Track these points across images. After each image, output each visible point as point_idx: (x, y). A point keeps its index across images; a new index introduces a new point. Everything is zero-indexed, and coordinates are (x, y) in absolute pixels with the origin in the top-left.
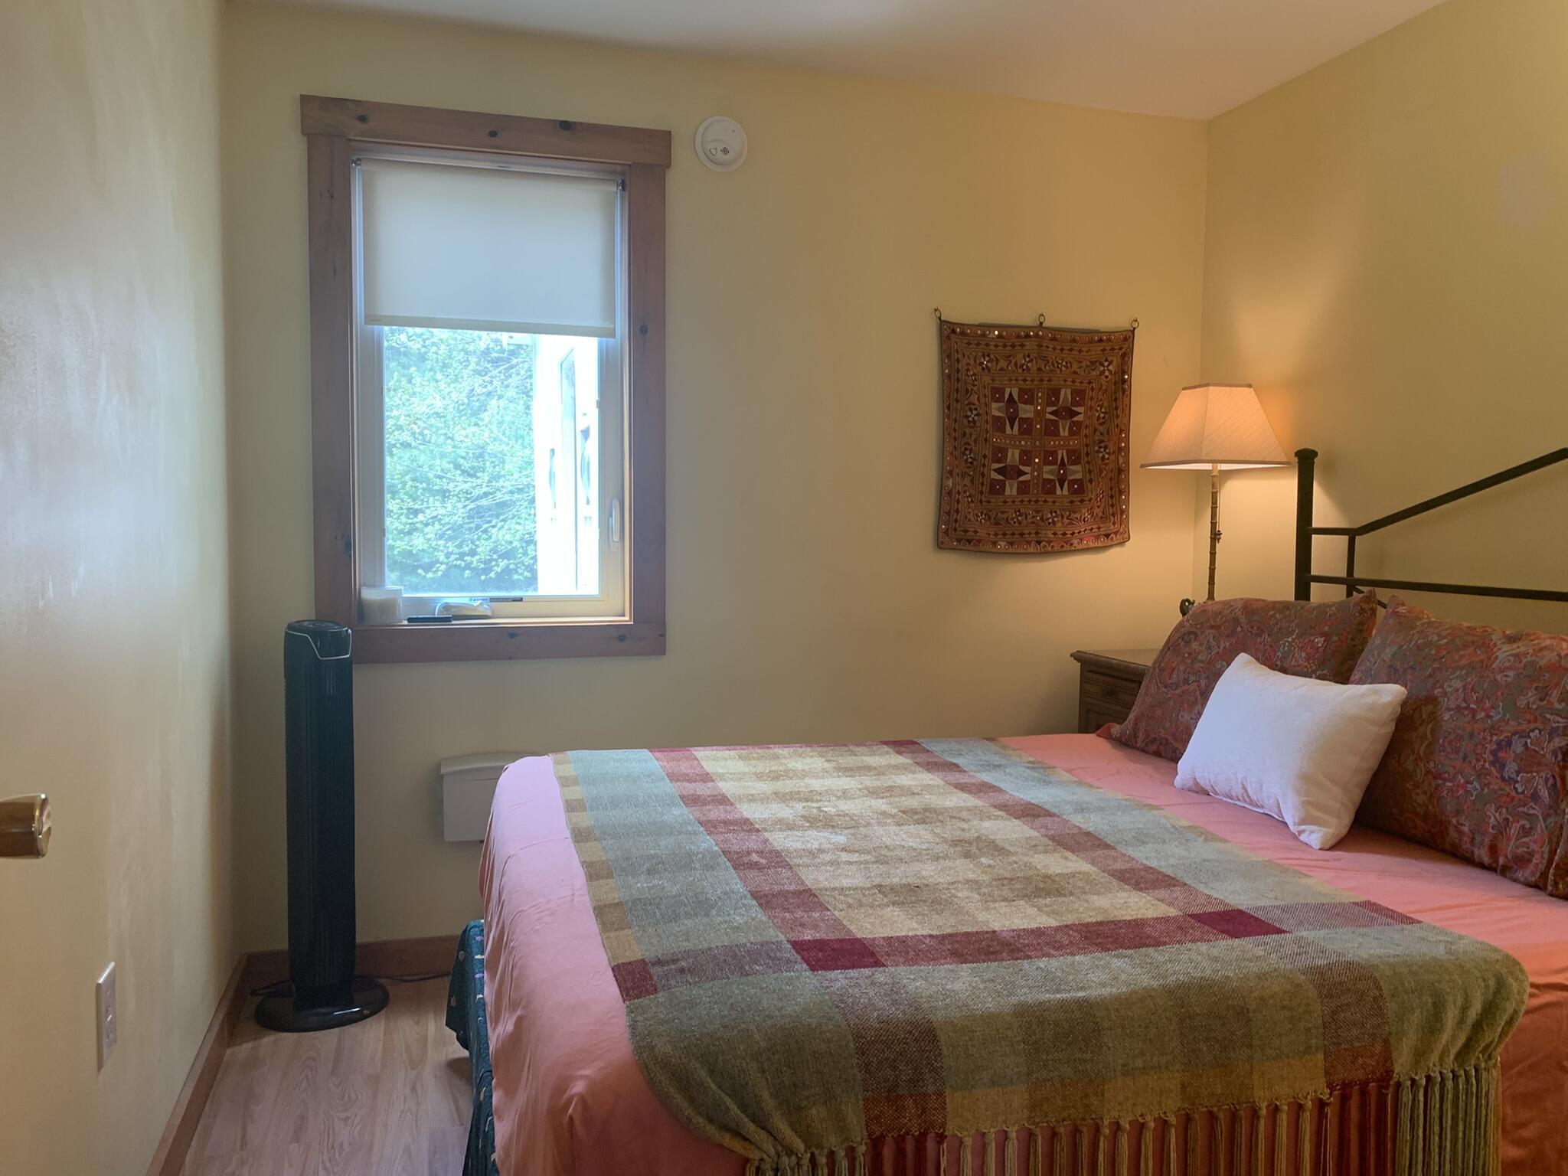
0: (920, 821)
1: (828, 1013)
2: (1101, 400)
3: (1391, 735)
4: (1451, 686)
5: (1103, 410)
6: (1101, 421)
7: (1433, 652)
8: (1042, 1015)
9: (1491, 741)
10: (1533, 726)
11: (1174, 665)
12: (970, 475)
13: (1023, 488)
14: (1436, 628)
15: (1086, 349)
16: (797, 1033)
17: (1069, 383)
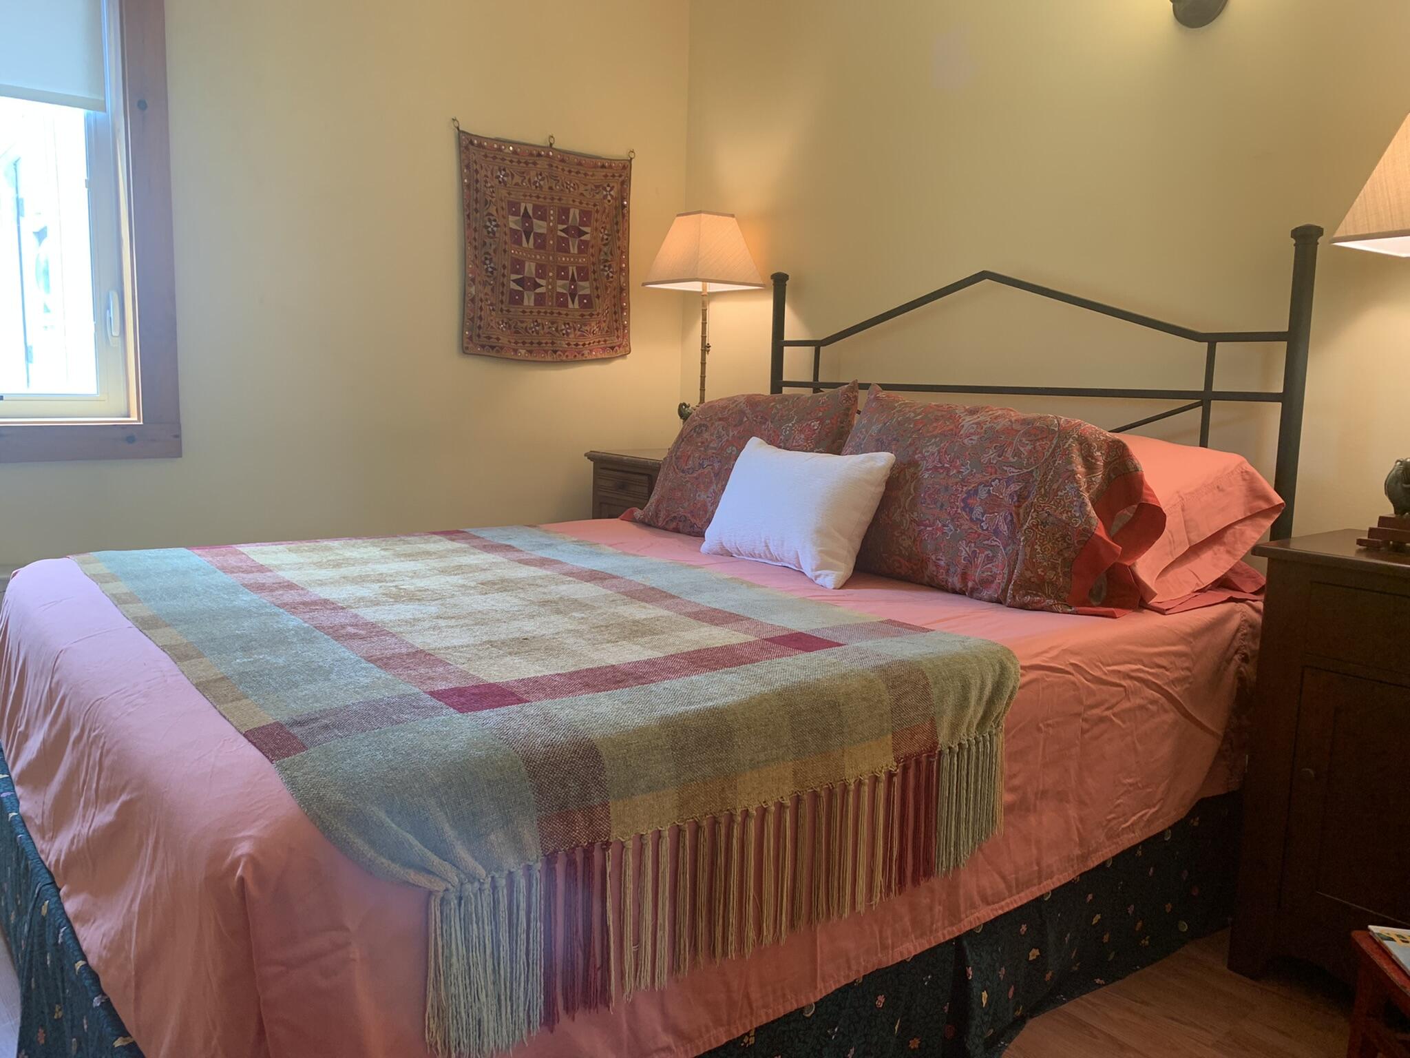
0: (502, 590)
1: (494, 745)
2: (604, 223)
3: (882, 493)
4: (928, 452)
5: (606, 232)
6: (605, 242)
7: (912, 426)
8: (684, 724)
9: (962, 491)
10: (994, 476)
11: (689, 453)
12: (490, 284)
13: (540, 300)
14: (911, 407)
15: (591, 173)
16: (470, 766)
17: (577, 204)
